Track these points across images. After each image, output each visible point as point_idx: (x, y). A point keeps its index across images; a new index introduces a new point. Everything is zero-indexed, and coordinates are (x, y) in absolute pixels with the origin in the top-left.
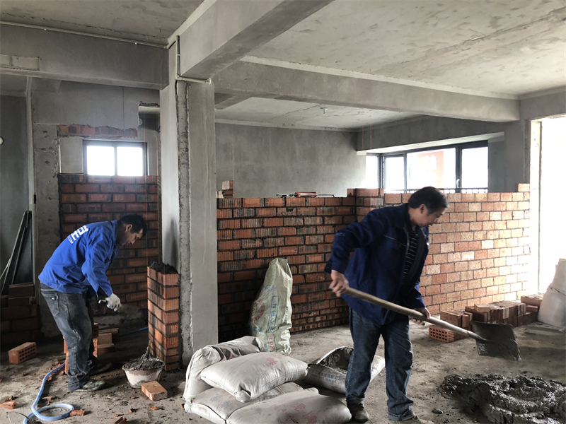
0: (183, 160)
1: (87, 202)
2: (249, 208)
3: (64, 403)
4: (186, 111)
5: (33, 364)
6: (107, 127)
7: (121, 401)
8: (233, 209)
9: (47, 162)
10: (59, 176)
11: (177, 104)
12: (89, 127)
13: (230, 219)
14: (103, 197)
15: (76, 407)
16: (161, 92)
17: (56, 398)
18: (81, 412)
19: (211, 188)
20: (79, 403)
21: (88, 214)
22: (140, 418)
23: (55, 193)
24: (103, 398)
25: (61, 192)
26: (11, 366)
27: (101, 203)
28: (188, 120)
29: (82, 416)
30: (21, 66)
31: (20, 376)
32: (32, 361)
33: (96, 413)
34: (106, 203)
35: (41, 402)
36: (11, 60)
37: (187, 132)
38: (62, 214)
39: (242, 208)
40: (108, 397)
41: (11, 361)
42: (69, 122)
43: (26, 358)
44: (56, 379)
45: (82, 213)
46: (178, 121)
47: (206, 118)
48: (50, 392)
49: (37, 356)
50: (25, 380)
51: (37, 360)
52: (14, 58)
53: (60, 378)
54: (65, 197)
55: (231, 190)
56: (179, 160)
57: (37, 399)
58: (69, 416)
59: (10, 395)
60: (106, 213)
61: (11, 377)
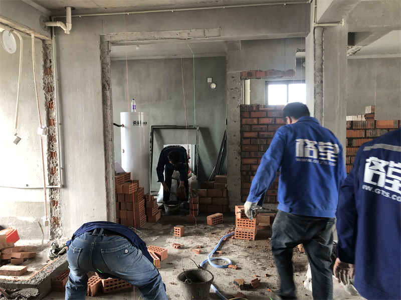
0: (318, 90)
1: (258, 124)
2: (382, 129)
3: (228, 258)
4: (322, 50)
5: (219, 228)
6: (273, 70)
7: (262, 266)
8: (365, 130)
9: (234, 98)
10: (241, 106)
11: (315, 46)
12: (261, 71)
13: (363, 138)
14: (269, 120)
15: (233, 263)
16: (306, 38)
17: (224, 253)
18: (235, 267)
19: (342, 112)
20: (236, 260)
21: (258, 132)
22: (270, 282)
23: (238, 118)
24: (251, 261)
25: (242, 117)
26: (208, 226)
27: (268, 125)
28: (323, 58)
29: (235, 270)
30: (210, 35)
31: (210, 234)
32: (219, 226)
33: (244, 270)
34: (271, 124)
35: (216, 253)
36: (204, 32)
37: (322, 68)
38: (242, 132)
39: (375, 129)
40: (255, 261)
41: (208, 223)
42: (247, 70)
43: (217, 222)
44: (228, 241)
45: (255, 131)
46: (315, 60)
47: (339, 54)
48: (222, 248)
49: (223, 223)
50: (211, 237)
51: (222, 225)
52: (206, 31)
53: (231, 240)
54: (244, 121)
55: (373, 114)
56: (315, 90)
57: (213, 251)
58: (227, 267)
59: (201, 244)
60: (271, 131)
61: (205, 233)
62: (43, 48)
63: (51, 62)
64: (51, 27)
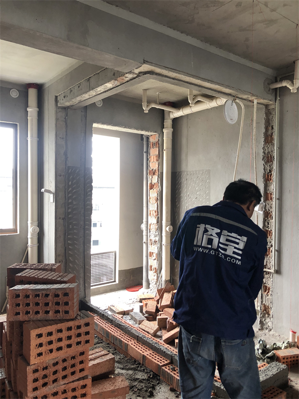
62: (266, 114)
63: (272, 128)
64: (276, 89)
